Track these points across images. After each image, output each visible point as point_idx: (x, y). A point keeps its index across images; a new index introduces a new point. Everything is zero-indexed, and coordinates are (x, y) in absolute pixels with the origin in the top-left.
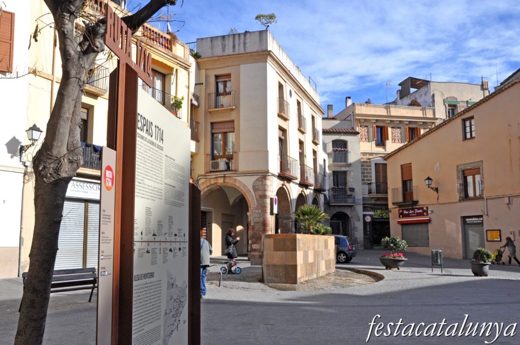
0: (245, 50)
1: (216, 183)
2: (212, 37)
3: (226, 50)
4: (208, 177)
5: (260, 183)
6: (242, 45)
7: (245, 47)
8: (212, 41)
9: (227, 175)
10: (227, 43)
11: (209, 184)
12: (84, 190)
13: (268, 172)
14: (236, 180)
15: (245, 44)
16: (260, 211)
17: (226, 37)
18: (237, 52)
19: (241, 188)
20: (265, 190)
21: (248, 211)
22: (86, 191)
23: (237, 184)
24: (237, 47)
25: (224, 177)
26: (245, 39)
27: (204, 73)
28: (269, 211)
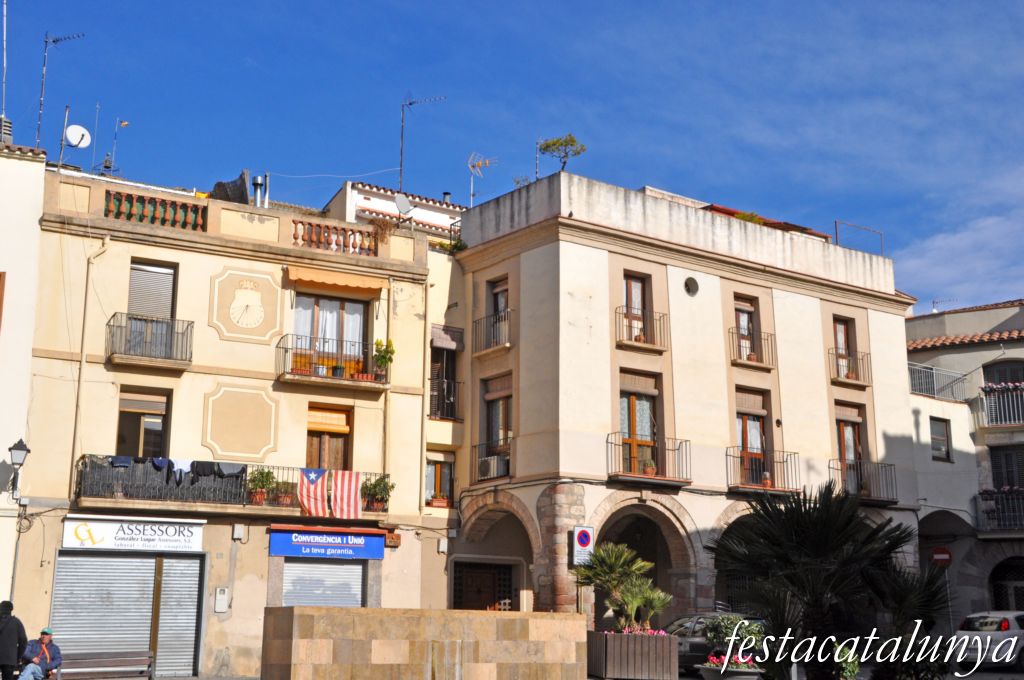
0: (527, 221)
1: (486, 505)
2: (482, 205)
3: (501, 227)
4: (474, 493)
5: (547, 500)
6: (523, 212)
7: (527, 215)
8: (481, 213)
9: (500, 488)
10: (502, 212)
11: (475, 508)
12: (144, 537)
13: (557, 476)
14: (513, 495)
15: (528, 208)
16: (547, 561)
17: (501, 200)
18: (516, 228)
19: (520, 512)
20: (554, 516)
21: (532, 563)
22: (152, 538)
23: (514, 506)
24: (516, 218)
25: (496, 491)
26: (528, 198)
27: (471, 279)
28: (563, 560)
